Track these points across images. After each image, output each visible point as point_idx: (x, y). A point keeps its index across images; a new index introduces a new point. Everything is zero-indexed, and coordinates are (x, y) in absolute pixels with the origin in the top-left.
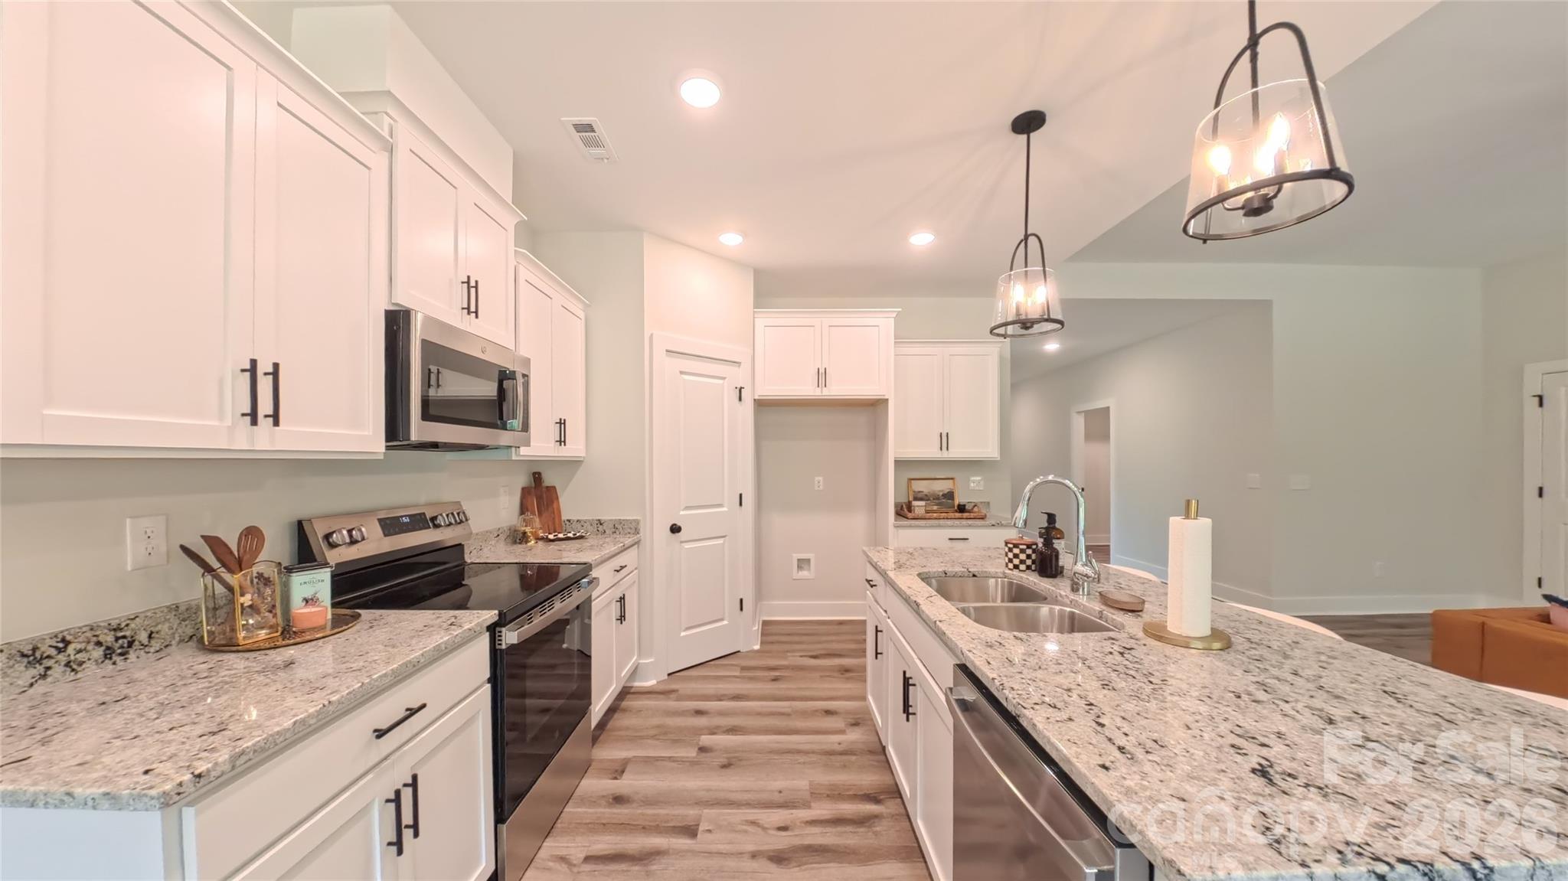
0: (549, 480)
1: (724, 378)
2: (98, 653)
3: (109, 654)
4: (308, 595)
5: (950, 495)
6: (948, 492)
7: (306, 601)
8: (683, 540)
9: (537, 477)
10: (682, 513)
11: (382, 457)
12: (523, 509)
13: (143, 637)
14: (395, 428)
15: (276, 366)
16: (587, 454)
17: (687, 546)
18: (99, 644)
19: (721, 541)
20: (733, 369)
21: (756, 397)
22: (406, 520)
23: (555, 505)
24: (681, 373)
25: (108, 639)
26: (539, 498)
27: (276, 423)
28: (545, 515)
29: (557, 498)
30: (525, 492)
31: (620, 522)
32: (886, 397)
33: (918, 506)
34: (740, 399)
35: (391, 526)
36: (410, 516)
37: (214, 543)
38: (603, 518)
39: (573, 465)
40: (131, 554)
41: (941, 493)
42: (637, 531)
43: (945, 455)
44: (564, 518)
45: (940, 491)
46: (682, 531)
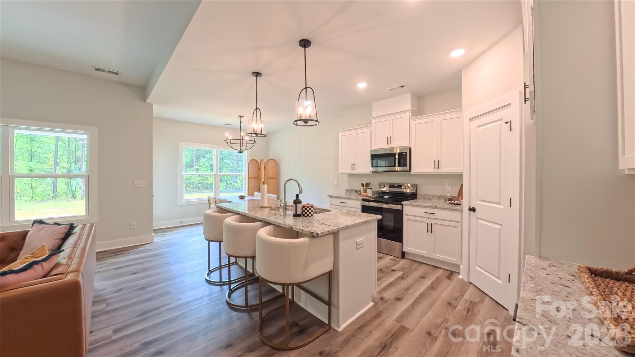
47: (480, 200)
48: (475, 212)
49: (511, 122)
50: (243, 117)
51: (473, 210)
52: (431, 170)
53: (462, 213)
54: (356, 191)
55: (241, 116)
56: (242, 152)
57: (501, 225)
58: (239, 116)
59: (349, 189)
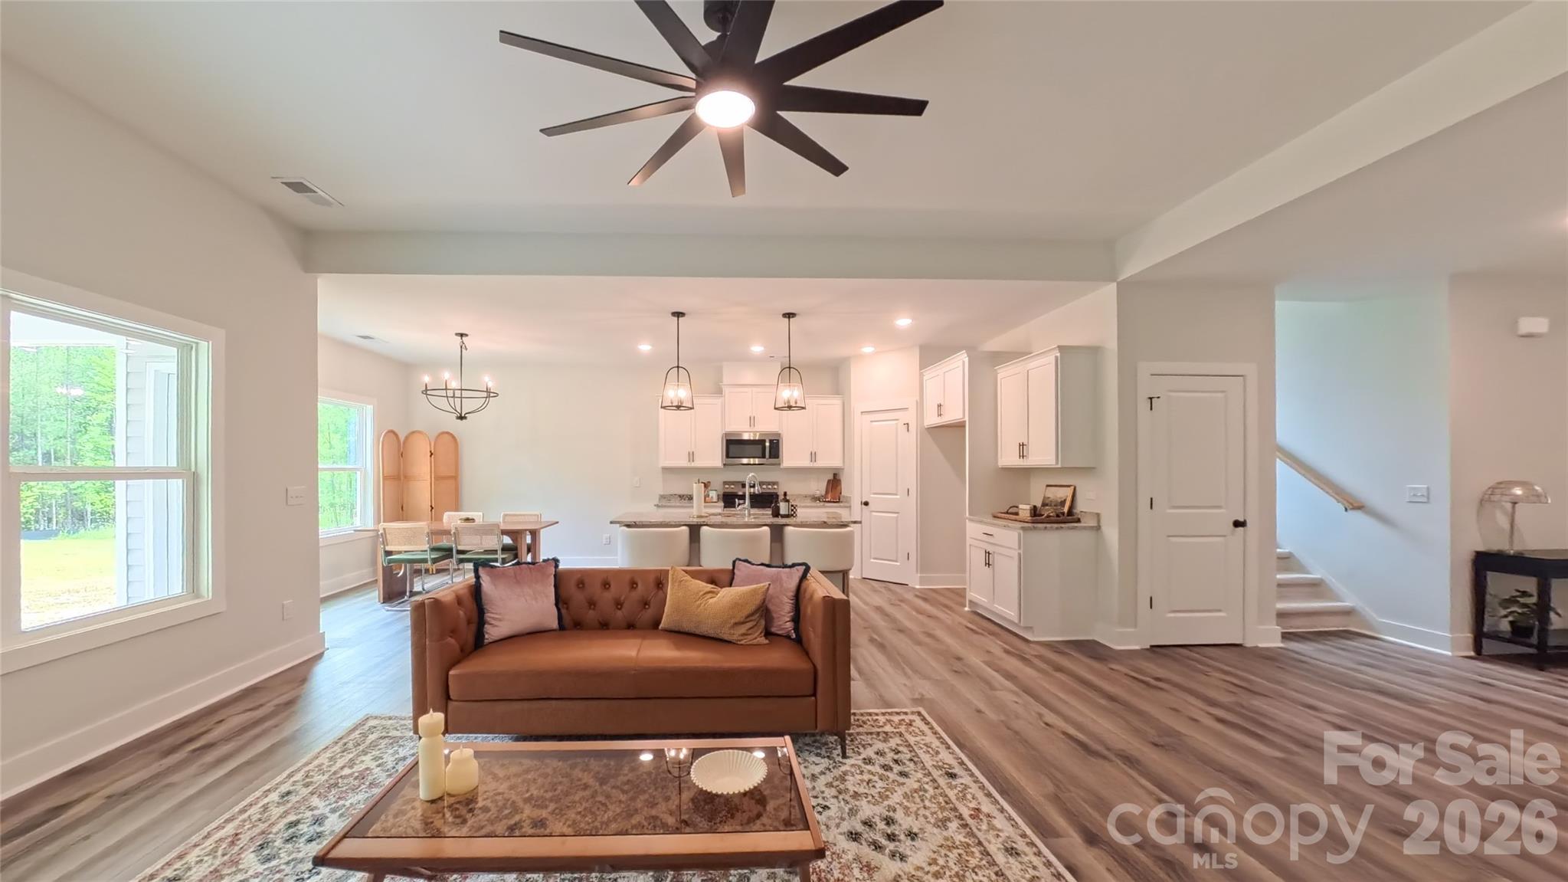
0: (838, 476)
1: (898, 420)
4: (712, 496)
5: (1064, 503)
6: (1064, 500)
8: (872, 510)
9: (835, 475)
10: (870, 496)
11: (726, 467)
12: (827, 488)
14: (723, 461)
15: (693, 452)
16: (843, 465)
17: (874, 514)
19: (895, 515)
20: (905, 413)
21: (921, 427)
23: (839, 488)
24: (871, 421)
25: (689, 497)
26: (832, 485)
27: (694, 461)
28: (833, 491)
29: (840, 483)
30: (829, 481)
31: (847, 497)
32: (965, 420)
33: (1021, 509)
34: (908, 430)
41: (1060, 501)
42: (850, 502)
43: (1025, 463)
45: (1060, 498)
46: (868, 505)
47: (874, 493)
49: (909, 424)
50: (467, 335)
51: (866, 504)
52: (806, 463)
53: (850, 510)
55: (462, 335)
56: (465, 418)
57: (898, 513)
58: (457, 334)
59: (666, 493)
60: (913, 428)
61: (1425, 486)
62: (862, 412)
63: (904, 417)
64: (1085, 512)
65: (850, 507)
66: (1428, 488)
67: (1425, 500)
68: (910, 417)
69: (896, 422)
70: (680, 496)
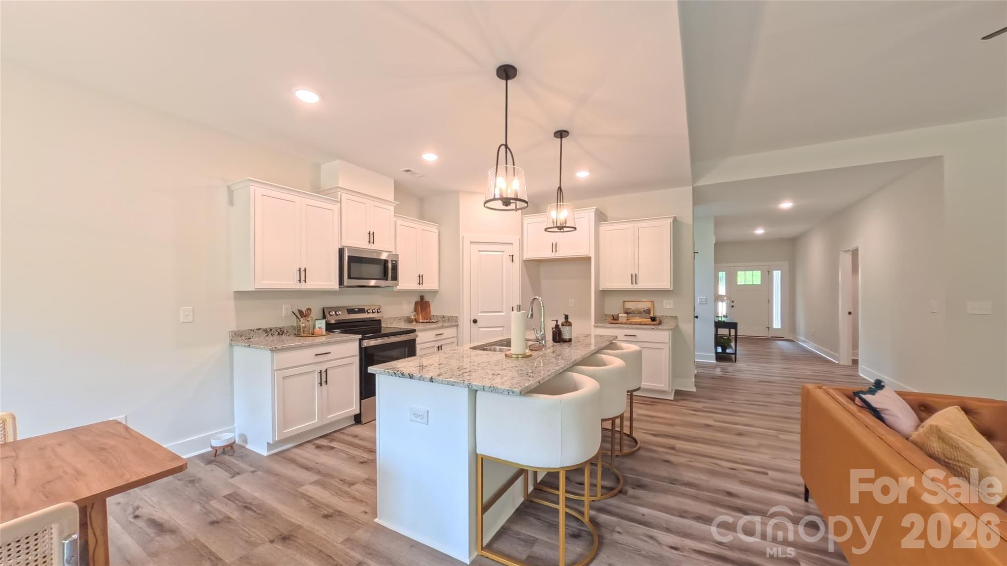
0: (427, 299)
1: (503, 252)
2: (277, 333)
3: (279, 334)
4: (320, 327)
5: (648, 311)
6: (647, 310)
7: (319, 328)
8: (480, 326)
9: (422, 297)
10: (479, 314)
11: (338, 290)
12: (416, 310)
13: (285, 331)
14: (341, 282)
15: (305, 269)
16: (439, 287)
17: (482, 329)
18: (277, 331)
19: (501, 329)
20: (510, 247)
21: (524, 259)
22: (357, 310)
23: (428, 309)
24: (479, 251)
25: (279, 330)
26: (422, 306)
27: (305, 282)
28: (423, 313)
29: (430, 307)
30: (416, 303)
31: (450, 317)
32: (590, 256)
33: (621, 317)
34: (513, 261)
35: (351, 311)
36: (358, 309)
37: (300, 312)
38: (445, 315)
39: (434, 293)
40: (284, 312)
41: (642, 310)
42: (456, 321)
43: (635, 287)
44: (432, 314)
45: (642, 309)
46: (478, 322)
47: (482, 312)
48: (477, 323)
49: (513, 256)
51: (475, 321)
53: (458, 328)
54: (268, 330)
57: (503, 327)
59: (242, 329)
60: (516, 258)
61: (705, 297)
62: (471, 242)
63: (509, 250)
64: (666, 316)
65: (457, 326)
66: (706, 298)
67: (705, 303)
68: (515, 250)
69: (502, 253)
70: (266, 331)
